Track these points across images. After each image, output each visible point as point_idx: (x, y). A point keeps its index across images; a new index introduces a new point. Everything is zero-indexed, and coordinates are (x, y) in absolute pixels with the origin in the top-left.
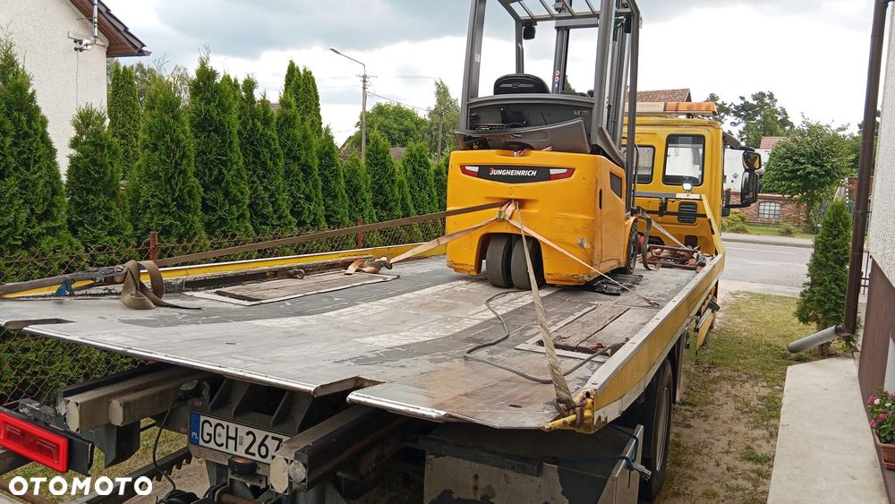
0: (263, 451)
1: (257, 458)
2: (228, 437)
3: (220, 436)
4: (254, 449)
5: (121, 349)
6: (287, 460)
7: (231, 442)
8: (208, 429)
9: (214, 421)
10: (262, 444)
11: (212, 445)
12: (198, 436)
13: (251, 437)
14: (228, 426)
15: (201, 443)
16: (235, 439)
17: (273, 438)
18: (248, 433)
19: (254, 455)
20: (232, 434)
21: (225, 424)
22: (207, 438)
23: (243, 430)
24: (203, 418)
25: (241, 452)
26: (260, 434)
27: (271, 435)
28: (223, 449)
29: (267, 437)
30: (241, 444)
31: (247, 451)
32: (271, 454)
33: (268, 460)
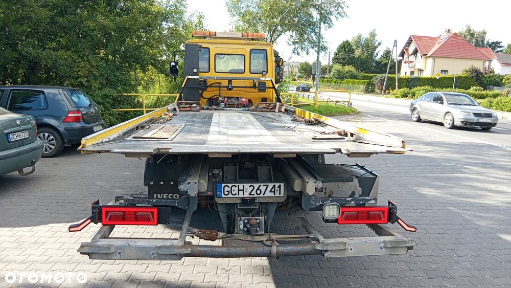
0: (259, 192)
1: (256, 195)
2: (239, 190)
3: (234, 191)
4: (254, 192)
7: (241, 193)
8: (227, 189)
9: (230, 185)
10: (258, 189)
11: (230, 195)
12: (221, 193)
13: (252, 188)
14: (239, 186)
15: (223, 196)
16: (243, 190)
17: (263, 185)
18: (250, 187)
19: (254, 195)
20: (241, 188)
21: (237, 185)
22: (226, 193)
23: (247, 185)
24: (223, 185)
25: (247, 195)
26: (256, 185)
27: (262, 184)
28: (237, 196)
29: (260, 185)
30: (246, 192)
31: (250, 194)
32: (263, 192)
33: (261, 195)
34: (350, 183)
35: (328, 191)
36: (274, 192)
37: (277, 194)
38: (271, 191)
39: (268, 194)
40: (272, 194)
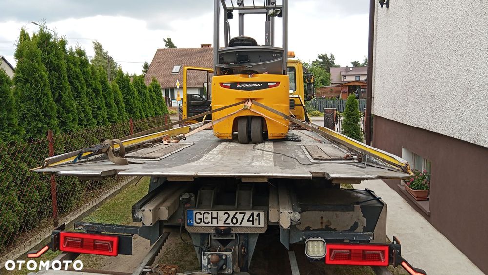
0: (235, 221)
1: (231, 225)
2: (212, 218)
3: (207, 218)
4: (229, 221)
5: (193, 174)
6: (289, 212)
7: (215, 221)
8: (198, 216)
9: (202, 212)
10: (234, 217)
11: (202, 224)
12: (193, 221)
13: (227, 216)
14: (212, 213)
15: (195, 224)
16: (217, 218)
17: (240, 213)
18: (224, 214)
19: (229, 224)
20: (215, 216)
21: (210, 212)
22: (198, 221)
23: (221, 213)
24: (195, 212)
25: (221, 224)
26: (232, 213)
27: (238, 212)
28: (210, 224)
29: (236, 213)
30: (221, 220)
31: (225, 223)
32: (239, 222)
33: (238, 225)
34: (351, 213)
35: (325, 220)
36: (253, 221)
37: (256, 224)
38: (248, 220)
39: (245, 223)
40: (250, 224)
